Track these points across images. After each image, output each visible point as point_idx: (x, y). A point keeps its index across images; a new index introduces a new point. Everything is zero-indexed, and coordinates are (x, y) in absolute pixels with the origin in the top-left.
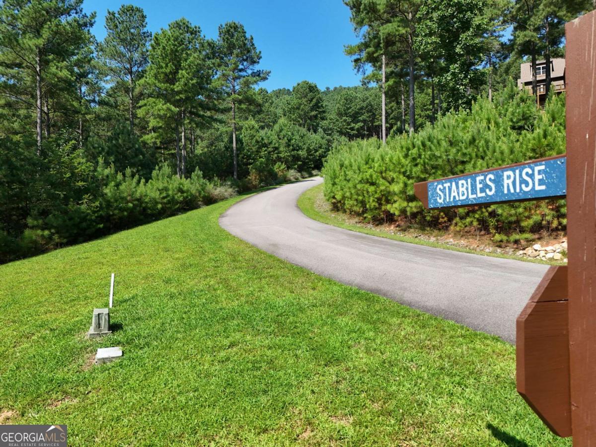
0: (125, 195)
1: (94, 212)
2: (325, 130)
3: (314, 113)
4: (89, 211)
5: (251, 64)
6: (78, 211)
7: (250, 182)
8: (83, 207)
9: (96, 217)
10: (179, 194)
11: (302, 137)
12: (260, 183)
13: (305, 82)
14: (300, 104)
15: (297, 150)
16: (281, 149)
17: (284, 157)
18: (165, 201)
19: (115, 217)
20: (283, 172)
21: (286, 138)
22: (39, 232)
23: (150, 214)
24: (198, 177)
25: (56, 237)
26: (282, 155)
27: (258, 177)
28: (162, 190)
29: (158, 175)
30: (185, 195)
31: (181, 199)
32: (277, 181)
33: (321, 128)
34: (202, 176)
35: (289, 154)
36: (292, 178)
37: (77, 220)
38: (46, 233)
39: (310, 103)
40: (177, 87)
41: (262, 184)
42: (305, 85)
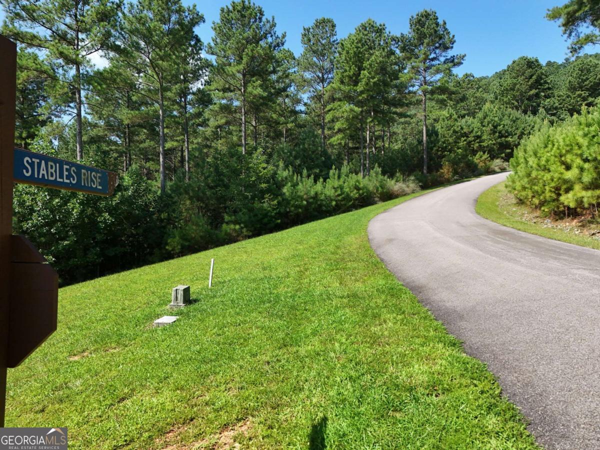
0: (302, 194)
1: (274, 209)
2: (547, 110)
3: (533, 92)
4: (269, 209)
5: (444, 51)
6: (262, 209)
7: (442, 175)
8: (265, 205)
9: (275, 213)
10: (355, 191)
11: (514, 121)
12: (453, 176)
13: (522, 58)
14: (515, 84)
15: (507, 137)
16: (484, 137)
17: (488, 145)
18: (340, 198)
19: (291, 214)
20: (485, 163)
21: (490, 125)
22: (232, 226)
23: (325, 211)
24: (377, 173)
25: (244, 230)
26: (485, 144)
27: (451, 170)
28: (337, 188)
29: (334, 174)
30: (361, 192)
31: (357, 196)
32: (476, 173)
33: (543, 107)
34: (380, 172)
35: (494, 142)
36: (497, 169)
37: (260, 216)
38: (237, 227)
39: (528, 82)
40: (360, 88)
41: (455, 177)
42: (523, 62)
